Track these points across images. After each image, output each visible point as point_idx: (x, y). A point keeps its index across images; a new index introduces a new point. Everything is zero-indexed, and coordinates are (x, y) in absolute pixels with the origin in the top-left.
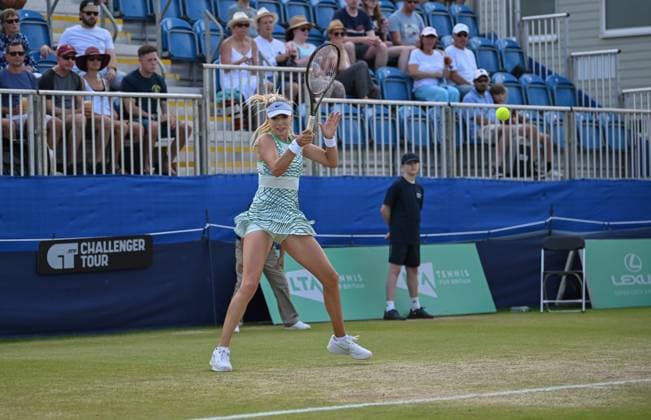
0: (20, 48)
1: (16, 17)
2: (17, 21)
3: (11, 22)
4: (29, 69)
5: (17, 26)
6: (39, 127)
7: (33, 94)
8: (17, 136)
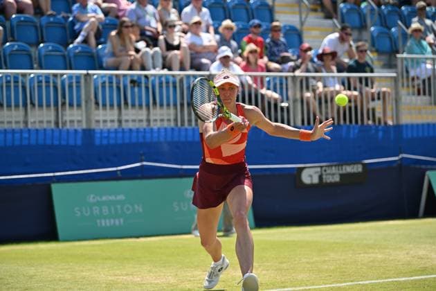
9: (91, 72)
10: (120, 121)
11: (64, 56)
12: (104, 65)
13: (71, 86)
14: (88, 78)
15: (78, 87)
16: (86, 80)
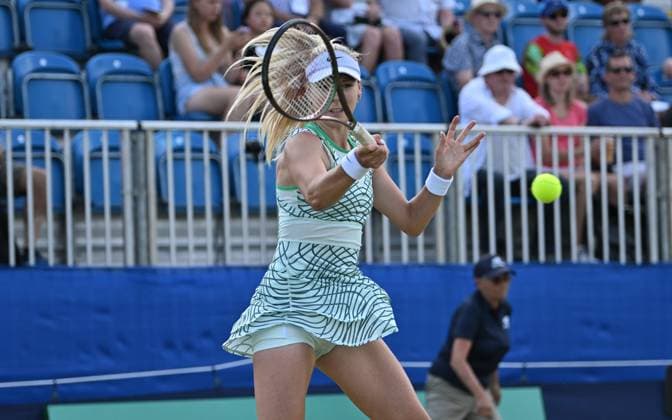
0: (627, 61)
1: (624, 16)
2: (626, 21)
3: (616, 23)
4: (646, 96)
5: (628, 30)
6: (663, 187)
7: (653, 136)
8: (629, 200)
9: (147, 124)
10: (220, 249)
11: (77, 83)
12: (181, 108)
13: (96, 160)
14: (141, 136)
15: (116, 160)
16: (134, 143)
